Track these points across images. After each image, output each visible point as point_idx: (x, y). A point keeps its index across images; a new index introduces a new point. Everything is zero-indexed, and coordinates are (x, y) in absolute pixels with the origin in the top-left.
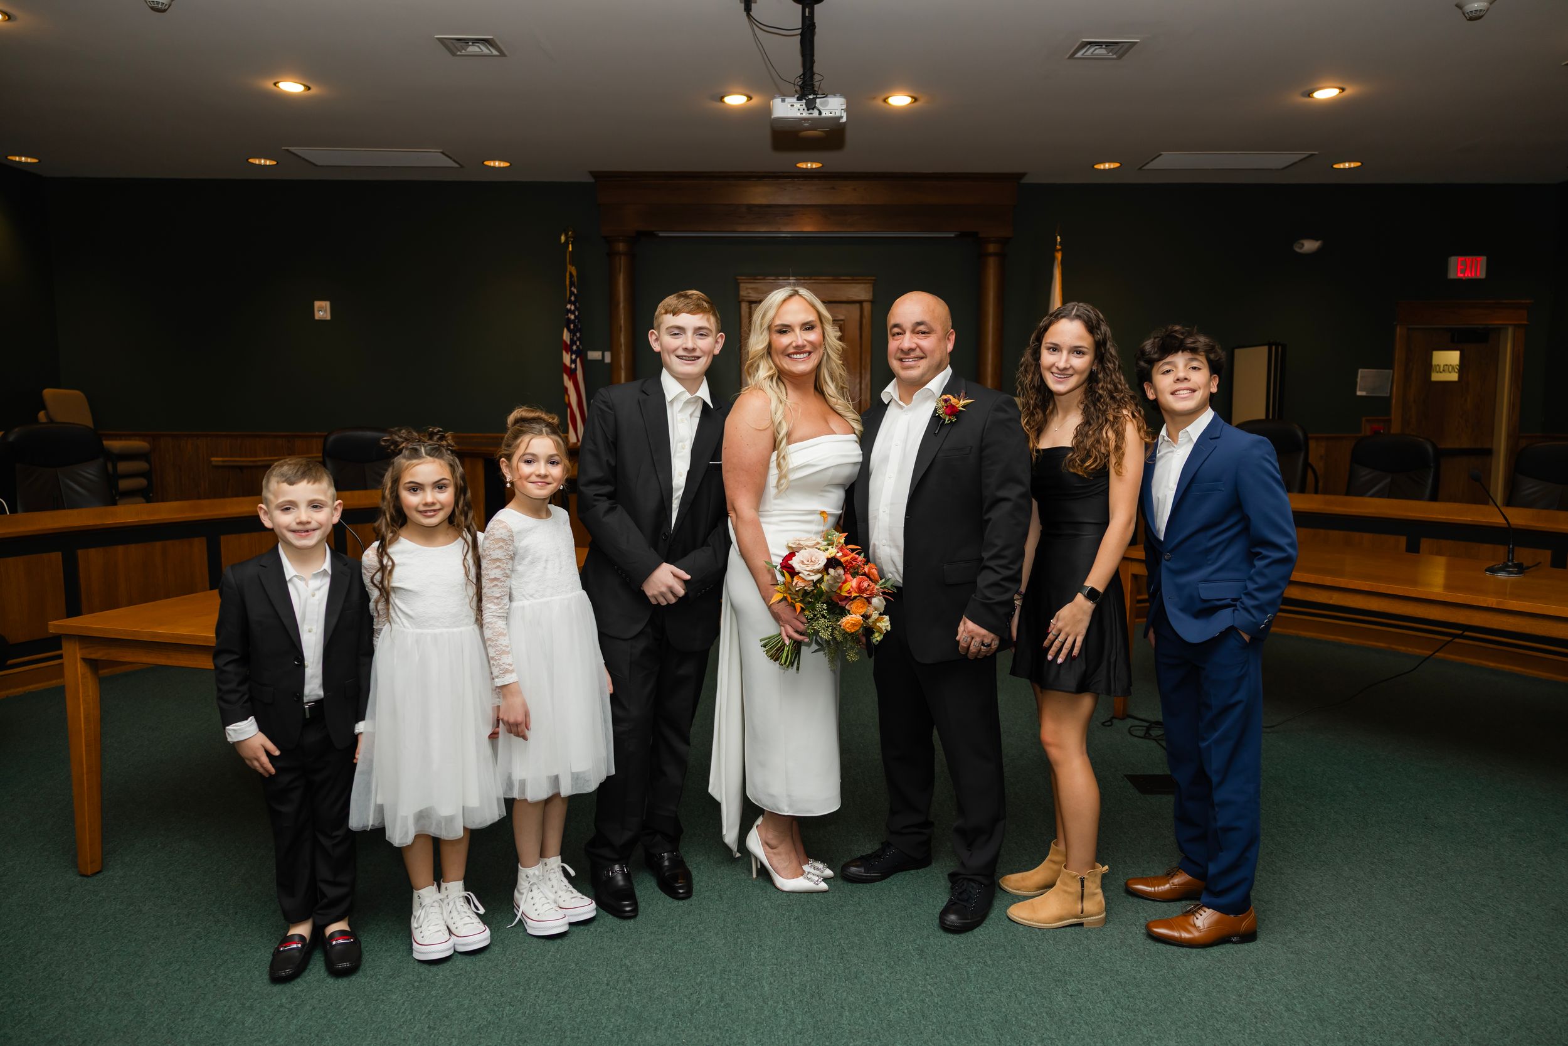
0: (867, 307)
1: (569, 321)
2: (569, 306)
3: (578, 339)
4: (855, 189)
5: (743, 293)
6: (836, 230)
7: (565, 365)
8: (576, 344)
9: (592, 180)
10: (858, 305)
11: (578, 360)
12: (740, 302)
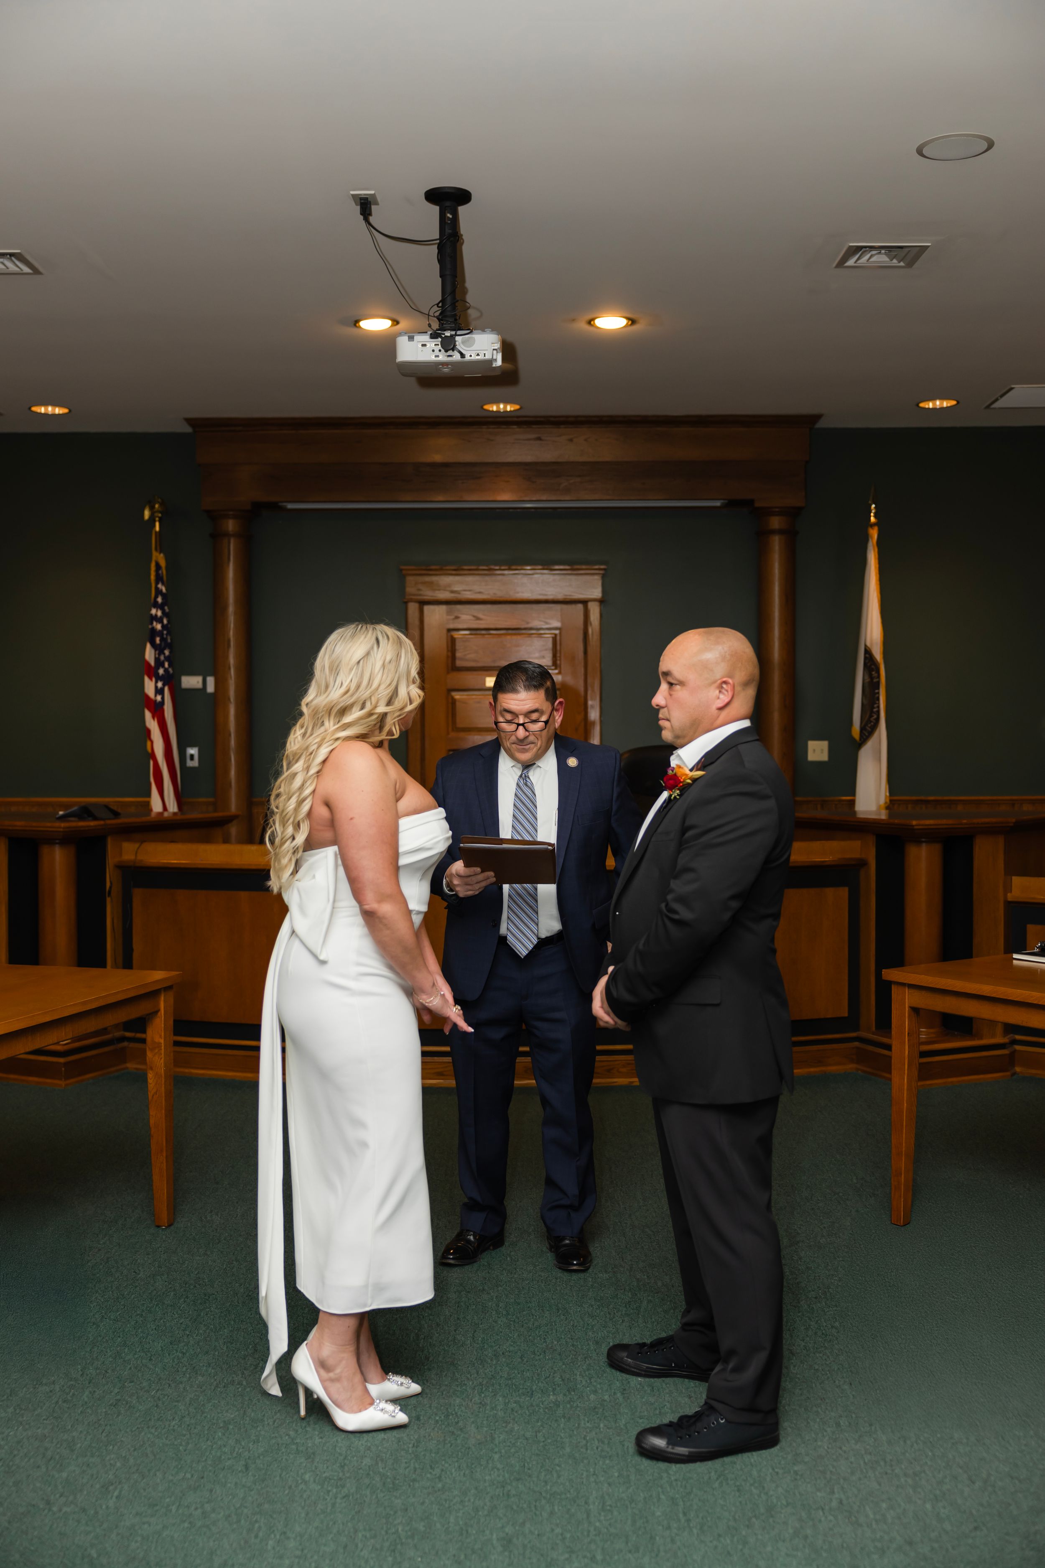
0: (595, 611)
1: (153, 633)
2: (153, 611)
3: (167, 659)
4: (571, 440)
5: (410, 589)
6: (544, 498)
7: (147, 697)
8: (163, 666)
9: (188, 429)
10: (580, 607)
11: (166, 689)
12: (406, 603)
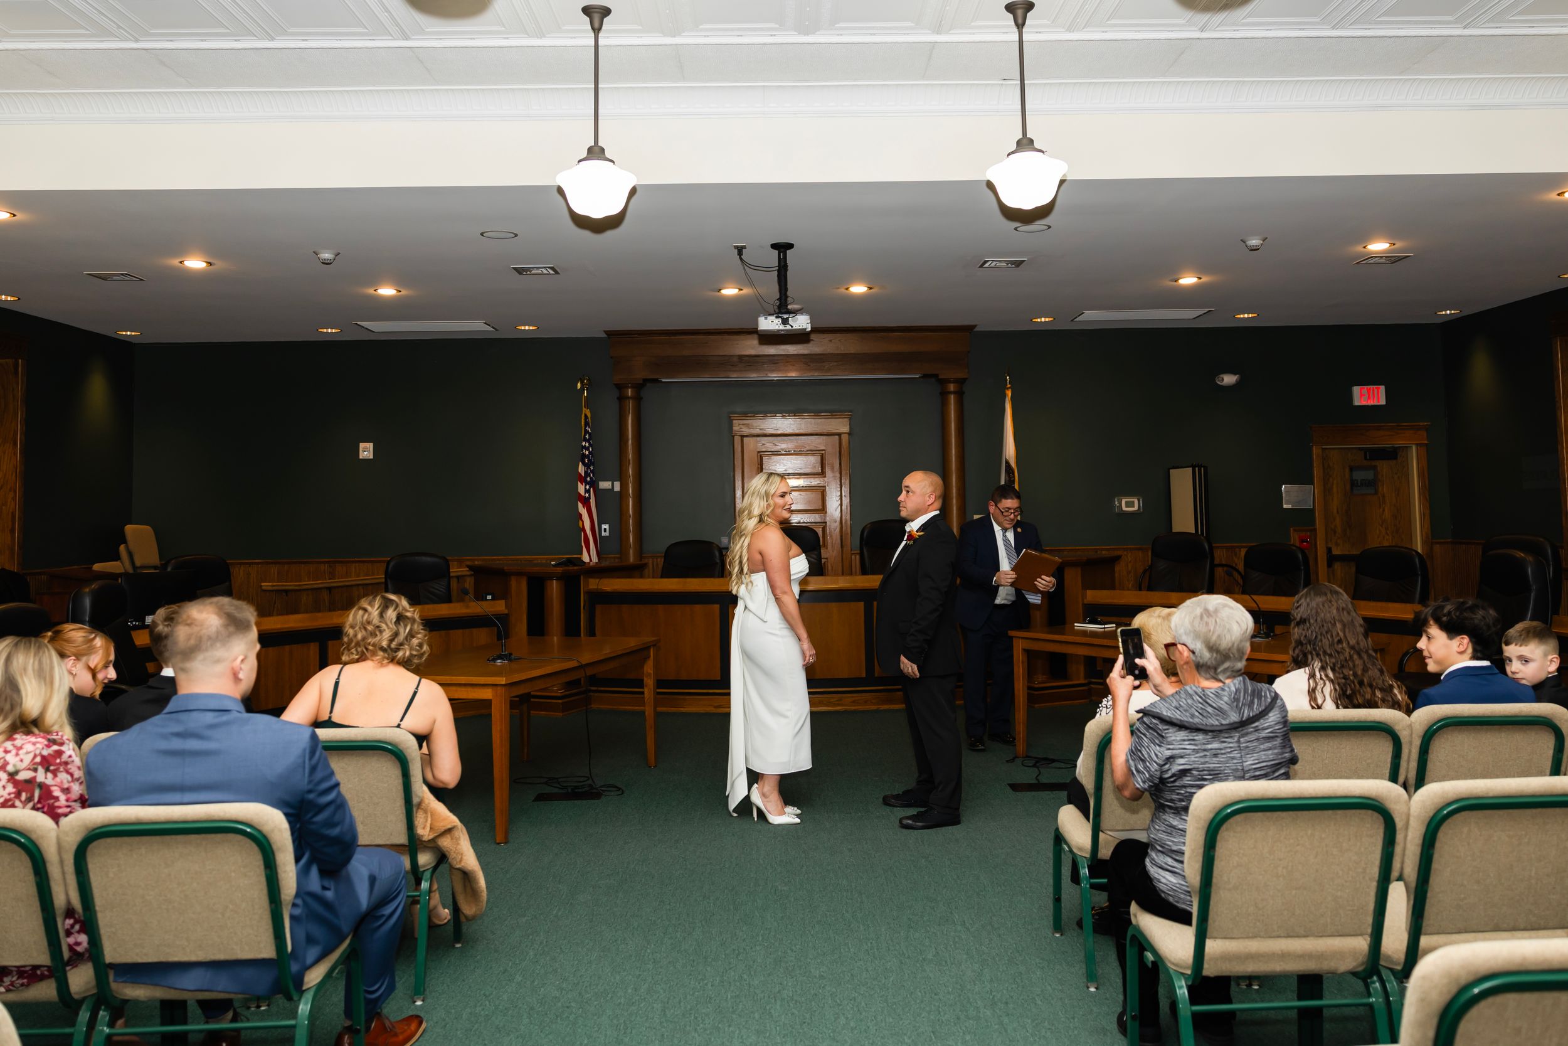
0: (845, 438)
1: (584, 456)
2: (584, 443)
3: (592, 471)
4: (831, 341)
5: (734, 431)
6: (816, 375)
7: (580, 494)
8: (590, 476)
9: (605, 337)
10: (837, 437)
11: (592, 489)
12: (733, 436)
